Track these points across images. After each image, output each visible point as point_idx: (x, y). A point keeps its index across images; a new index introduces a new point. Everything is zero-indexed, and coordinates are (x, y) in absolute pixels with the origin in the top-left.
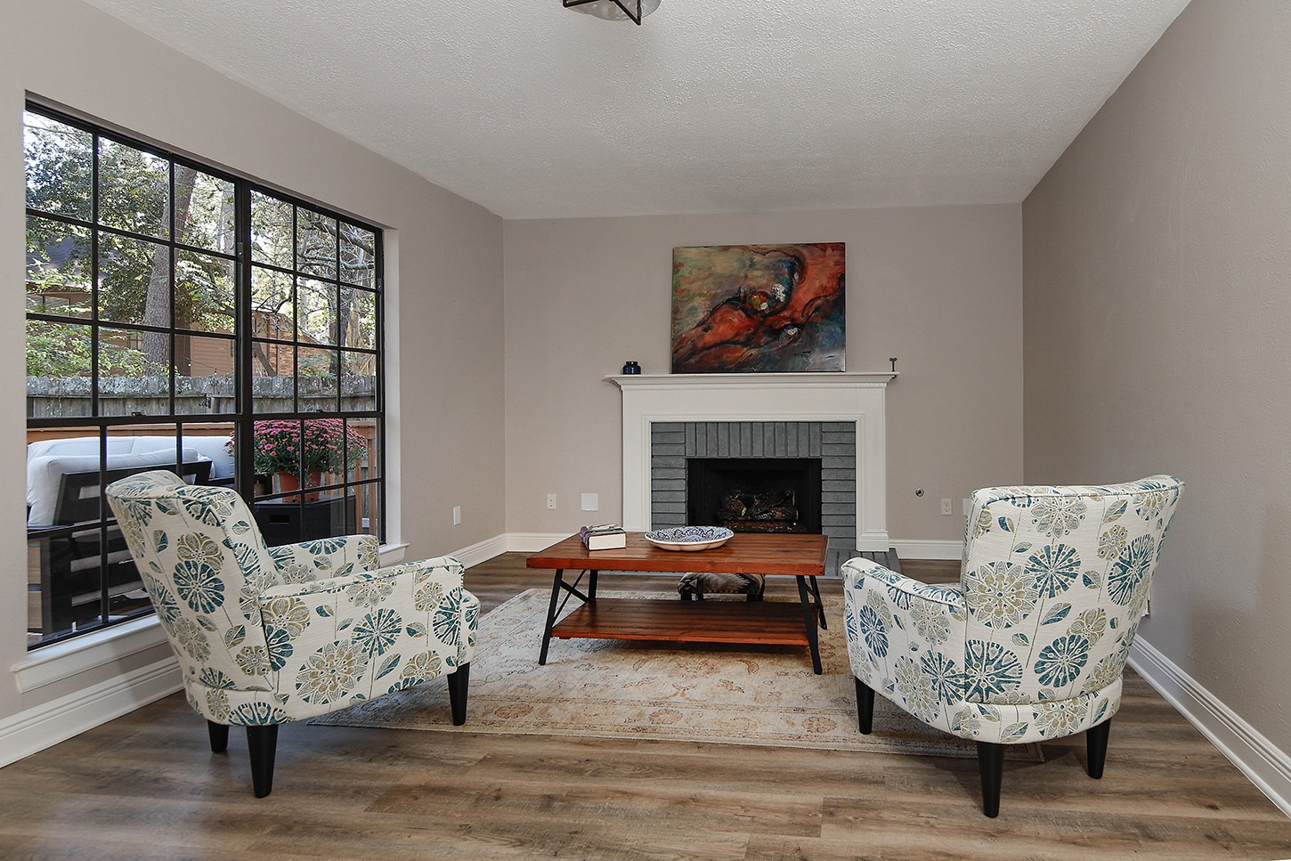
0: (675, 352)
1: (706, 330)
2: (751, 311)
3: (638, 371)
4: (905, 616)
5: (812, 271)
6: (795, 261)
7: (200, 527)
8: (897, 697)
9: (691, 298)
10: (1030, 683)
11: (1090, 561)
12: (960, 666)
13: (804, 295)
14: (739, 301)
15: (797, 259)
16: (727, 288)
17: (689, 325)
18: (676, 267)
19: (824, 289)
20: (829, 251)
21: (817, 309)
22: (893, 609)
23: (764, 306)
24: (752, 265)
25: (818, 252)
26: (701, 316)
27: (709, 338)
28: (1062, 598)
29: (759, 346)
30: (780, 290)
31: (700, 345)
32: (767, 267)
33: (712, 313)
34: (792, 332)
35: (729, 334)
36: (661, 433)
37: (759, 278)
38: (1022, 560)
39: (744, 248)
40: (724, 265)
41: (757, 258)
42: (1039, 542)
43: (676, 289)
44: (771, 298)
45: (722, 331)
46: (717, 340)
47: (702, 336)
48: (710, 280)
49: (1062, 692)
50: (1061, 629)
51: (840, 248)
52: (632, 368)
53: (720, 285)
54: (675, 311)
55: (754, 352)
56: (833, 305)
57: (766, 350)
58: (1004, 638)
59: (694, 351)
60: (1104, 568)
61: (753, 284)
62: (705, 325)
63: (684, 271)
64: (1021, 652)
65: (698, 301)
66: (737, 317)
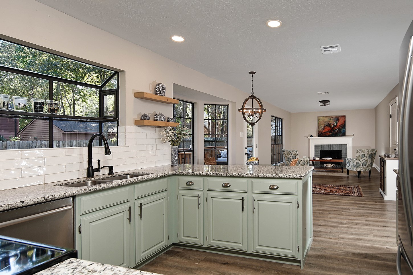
0: (318, 134)
1: (323, 130)
2: (330, 127)
3: (312, 137)
4: (351, 161)
5: (340, 120)
6: (337, 119)
7: (295, 153)
8: (351, 169)
9: (321, 125)
10: (362, 166)
11: (366, 155)
12: (356, 164)
13: (339, 124)
14: (329, 125)
15: (338, 118)
16: (326, 123)
17: (321, 129)
18: (318, 120)
19: (342, 123)
20: (343, 117)
21: (341, 126)
22: (350, 161)
23: (333, 126)
24: (331, 119)
25: (341, 117)
26: (323, 128)
27: (324, 131)
28: (364, 158)
29: (332, 132)
30: (335, 123)
31: (322, 132)
32: (333, 120)
33: (324, 127)
34: (337, 130)
35: (327, 131)
36: (316, 146)
37: (332, 122)
38: (360, 155)
39: (329, 117)
40: (326, 119)
41: (331, 118)
42: (362, 154)
43: (318, 123)
44: (334, 125)
45: (326, 130)
46: (325, 131)
47: (323, 131)
48: (324, 122)
49: (364, 167)
50: (364, 161)
51: (345, 116)
52: (311, 136)
53: (325, 123)
54: (318, 127)
55: (331, 133)
56: (344, 126)
57: (333, 133)
58: (359, 162)
59: (322, 133)
60: (367, 156)
61: (331, 122)
62: (323, 129)
63: (320, 121)
64: (361, 163)
65: (322, 125)
66: (328, 128)
